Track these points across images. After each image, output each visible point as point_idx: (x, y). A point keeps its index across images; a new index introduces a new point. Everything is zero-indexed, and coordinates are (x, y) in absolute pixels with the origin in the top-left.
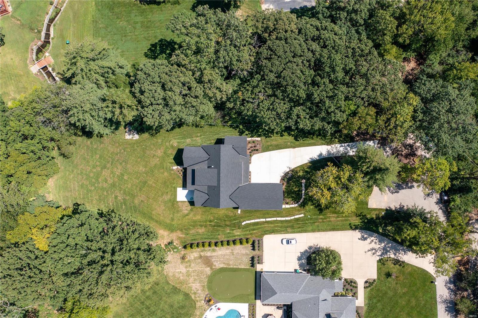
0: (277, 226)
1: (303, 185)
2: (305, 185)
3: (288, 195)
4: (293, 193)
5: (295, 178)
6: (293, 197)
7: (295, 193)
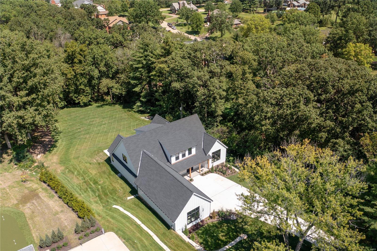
0: (141, 241)
1: (238, 240)
2: (240, 242)
3: (202, 234)
4: (212, 237)
5: (235, 226)
6: (207, 242)
7: (215, 241)
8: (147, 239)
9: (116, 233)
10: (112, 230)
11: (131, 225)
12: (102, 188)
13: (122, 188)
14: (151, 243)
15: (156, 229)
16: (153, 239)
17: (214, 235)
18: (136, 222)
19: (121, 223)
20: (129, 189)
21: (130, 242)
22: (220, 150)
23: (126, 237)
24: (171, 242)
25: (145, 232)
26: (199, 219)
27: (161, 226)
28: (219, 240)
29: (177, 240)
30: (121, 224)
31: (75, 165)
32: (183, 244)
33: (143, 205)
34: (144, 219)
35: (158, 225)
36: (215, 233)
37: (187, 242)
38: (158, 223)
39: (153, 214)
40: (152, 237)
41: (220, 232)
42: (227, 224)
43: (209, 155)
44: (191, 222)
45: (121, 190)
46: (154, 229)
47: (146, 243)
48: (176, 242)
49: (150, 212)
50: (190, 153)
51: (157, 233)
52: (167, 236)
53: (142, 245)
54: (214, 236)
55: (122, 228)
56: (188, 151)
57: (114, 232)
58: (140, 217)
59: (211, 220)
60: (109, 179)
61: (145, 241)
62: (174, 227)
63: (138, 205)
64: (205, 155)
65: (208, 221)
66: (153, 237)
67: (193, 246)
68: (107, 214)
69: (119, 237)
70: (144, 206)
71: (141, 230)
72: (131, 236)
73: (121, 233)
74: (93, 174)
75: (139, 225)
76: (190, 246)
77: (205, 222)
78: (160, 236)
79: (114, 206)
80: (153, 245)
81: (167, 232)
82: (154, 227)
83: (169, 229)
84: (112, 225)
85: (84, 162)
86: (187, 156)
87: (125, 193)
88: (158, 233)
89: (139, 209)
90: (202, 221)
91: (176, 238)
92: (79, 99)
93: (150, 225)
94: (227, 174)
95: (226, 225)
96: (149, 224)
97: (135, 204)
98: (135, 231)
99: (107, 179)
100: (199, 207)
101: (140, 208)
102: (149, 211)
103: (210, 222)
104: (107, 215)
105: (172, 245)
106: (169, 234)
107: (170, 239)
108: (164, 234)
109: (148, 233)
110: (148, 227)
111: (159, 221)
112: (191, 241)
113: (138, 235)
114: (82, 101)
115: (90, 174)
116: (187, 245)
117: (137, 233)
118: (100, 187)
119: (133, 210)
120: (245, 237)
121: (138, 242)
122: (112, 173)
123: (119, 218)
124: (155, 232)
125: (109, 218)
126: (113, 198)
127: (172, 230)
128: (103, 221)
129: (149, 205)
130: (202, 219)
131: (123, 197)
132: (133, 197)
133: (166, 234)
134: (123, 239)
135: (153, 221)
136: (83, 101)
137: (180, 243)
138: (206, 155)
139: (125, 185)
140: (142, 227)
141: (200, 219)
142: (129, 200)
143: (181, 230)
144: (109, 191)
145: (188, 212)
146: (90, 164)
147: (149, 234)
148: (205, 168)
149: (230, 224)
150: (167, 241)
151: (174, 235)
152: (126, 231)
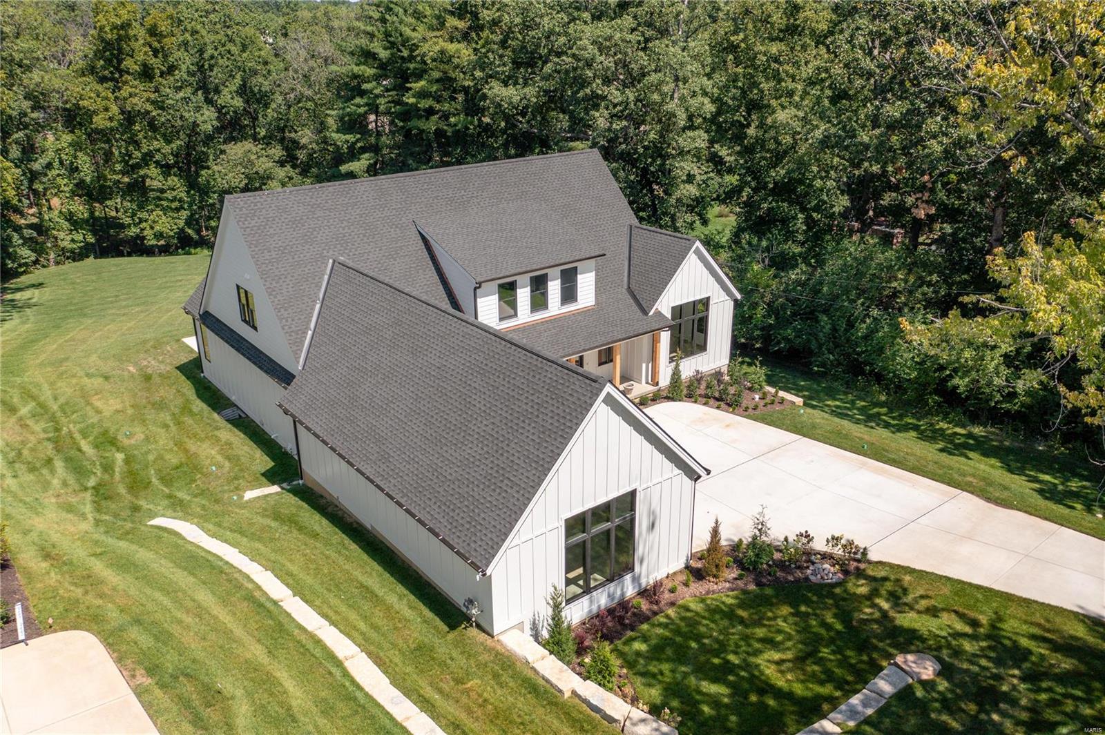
0: (264, 682)
1: (884, 685)
4: (719, 672)
7: (742, 695)
8: (304, 676)
9: (112, 639)
10: (91, 621)
11: (224, 601)
12: (127, 461)
13: (228, 458)
14: (324, 700)
15: (375, 627)
16: (346, 674)
17: (728, 662)
18: (259, 588)
19: (162, 589)
20: (263, 462)
21: (188, 688)
22: (706, 302)
23: (170, 661)
24: (464, 700)
25: (303, 638)
26: (628, 578)
27: (408, 613)
28: (766, 688)
29: (501, 685)
30: (158, 595)
31: (38, 385)
32: (541, 711)
33: (317, 516)
34: (309, 580)
35: (388, 608)
36: (736, 653)
37: (567, 694)
38: (392, 599)
39: (365, 557)
40: (339, 664)
41: (758, 645)
42: (794, 605)
43: (658, 314)
44: (587, 590)
45: (220, 467)
46: (362, 626)
47: (296, 694)
48: (496, 695)
49: (354, 546)
50: (569, 295)
51: (380, 646)
52: (443, 664)
53: (260, 710)
54: (727, 668)
55: (158, 616)
56: (558, 282)
57: (97, 634)
58: (294, 569)
59: (698, 588)
60: (174, 428)
61: (289, 685)
62: (487, 610)
63: (292, 522)
64: (639, 313)
65: (680, 588)
66: (347, 664)
67: (611, 720)
68: (99, 550)
69: (119, 661)
70: (325, 522)
71: (280, 624)
72: (200, 655)
73: (146, 641)
74: (107, 414)
75: (275, 603)
76: (591, 721)
77: (666, 596)
78: (397, 660)
79: (158, 521)
80: (343, 708)
81: (443, 641)
82: (365, 618)
83: (452, 627)
84: (101, 596)
85: (82, 373)
86: (555, 306)
87: (236, 478)
88: (386, 645)
89: (295, 533)
90: (649, 593)
91: (496, 676)
92: (141, 221)
93: (343, 609)
94: (744, 405)
95: (785, 610)
96: (335, 601)
97: (277, 517)
98: (239, 632)
99: (166, 426)
100: (633, 494)
101: (301, 529)
102: (347, 541)
103: (691, 595)
104: (94, 555)
105: (470, 712)
106: (455, 654)
107: (458, 681)
108: (421, 653)
109: (318, 642)
110: (325, 616)
111: (401, 589)
112: (591, 691)
113: (257, 652)
114: (152, 228)
115: (91, 413)
116: (567, 714)
117: (247, 639)
118: (120, 457)
119: (259, 539)
120: (928, 670)
121: (239, 693)
122: (199, 405)
123: (164, 567)
124: (366, 639)
125: (98, 567)
126: (170, 496)
127: (473, 631)
128: (54, 577)
129: (350, 515)
130: (644, 582)
131: (223, 492)
132: (275, 489)
133: (432, 649)
134: (140, 672)
135: (362, 586)
136: (157, 228)
137: (522, 703)
138: (645, 313)
139: (246, 448)
140: (289, 615)
141: (636, 580)
142: (250, 501)
143: (527, 627)
144: (159, 471)
145: (569, 515)
146: (106, 378)
147: (325, 648)
148: (639, 382)
149: (808, 602)
150: (440, 691)
151: (484, 657)
152: (175, 630)
